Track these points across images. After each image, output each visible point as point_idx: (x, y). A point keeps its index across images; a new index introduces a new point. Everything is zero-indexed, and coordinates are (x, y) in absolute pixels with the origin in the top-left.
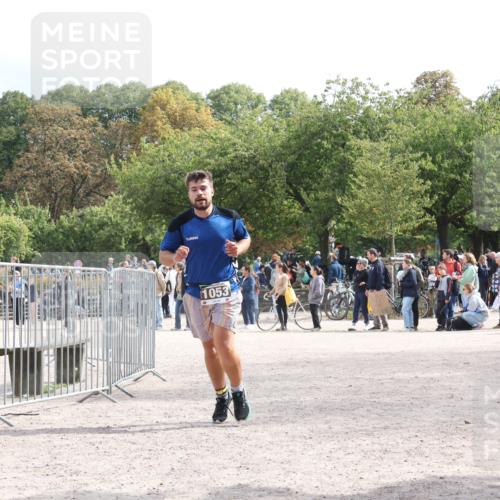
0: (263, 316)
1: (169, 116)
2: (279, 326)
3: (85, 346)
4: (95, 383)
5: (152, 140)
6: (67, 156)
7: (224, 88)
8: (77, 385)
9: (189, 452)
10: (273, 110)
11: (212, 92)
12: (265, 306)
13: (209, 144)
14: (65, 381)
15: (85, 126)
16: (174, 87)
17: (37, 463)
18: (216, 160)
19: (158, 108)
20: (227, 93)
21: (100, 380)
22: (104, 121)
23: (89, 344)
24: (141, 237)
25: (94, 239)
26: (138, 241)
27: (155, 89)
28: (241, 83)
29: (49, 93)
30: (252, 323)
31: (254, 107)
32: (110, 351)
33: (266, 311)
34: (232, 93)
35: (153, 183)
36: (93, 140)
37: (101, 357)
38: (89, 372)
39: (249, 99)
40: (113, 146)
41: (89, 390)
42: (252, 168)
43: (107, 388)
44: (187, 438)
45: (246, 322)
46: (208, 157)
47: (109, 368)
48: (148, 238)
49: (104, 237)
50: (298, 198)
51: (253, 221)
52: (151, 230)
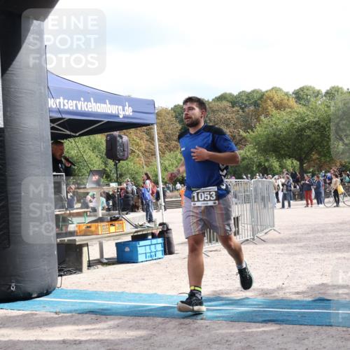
1: (274, 104)
3: (240, 218)
4: (246, 235)
5: (266, 116)
7: (300, 89)
8: (238, 236)
9: (296, 267)
10: (326, 97)
11: (295, 90)
12: (328, 195)
15: (233, 112)
16: (276, 90)
17: (222, 274)
18: (299, 124)
19: (269, 100)
20: (302, 91)
21: (249, 234)
22: (242, 109)
23: (243, 217)
24: (263, 164)
25: (240, 166)
26: (262, 166)
27: (267, 92)
28: (309, 85)
29: (216, 98)
30: (321, 204)
31: (316, 96)
33: (328, 197)
34: (305, 91)
35: (268, 137)
36: (238, 119)
37: (249, 223)
38: (243, 230)
39: (314, 93)
40: (247, 121)
41: (244, 239)
42: (317, 127)
43: (252, 237)
45: (318, 204)
46: (295, 122)
47: (253, 228)
48: (266, 164)
49: (245, 165)
51: (319, 153)
52: (267, 160)
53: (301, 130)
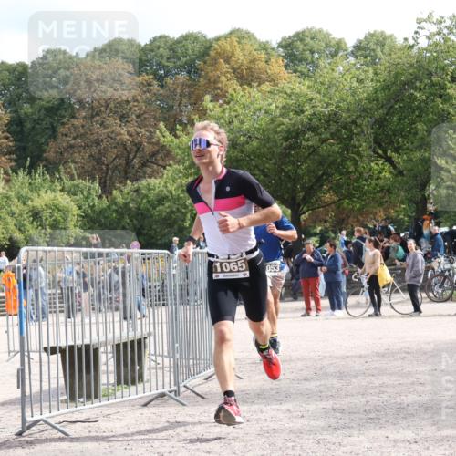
2: (371, 310)
3: (147, 341)
4: (160, 383)
5: (215, 98)
8: (140, 386)
10: (356, 57)
11: (284, 39)
12: (355, 288)
16: (239, 36)
18: (290, 120)
19: (221, 61)
20: (302, 40)
21: (167, 380)
22: (160, 79)
23: (152, 337)
25: (152, 216)
27: (217, 39)
30: (340, 308)
31: (334, 55)
32: (177, 345)
33: (356, 293)
34: (307, 40)
36: (148, 102)
37: (166, 354)
38: (153, 371)
39: (328, 45)
40: (171, 108)
41: (155, 392)
42: (333, 126)
43: (174, 388)
45: (333, 308)
46: (282, 115)
47: (176, 366)
49: (164, 214)
50: (389, 160)
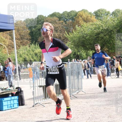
0: (112, 74)
5: (78, 26)
6: (55, 32)
7: (98, 10)
9: (93, 113)
10: (112, 15)
11: (95, 11)
12: (113, 71)
13: (94, 26)
14: (58, 94)
15: (60, 23)
16: (84, 11)
17: (52, 117)
18: (97, 31)
19: (80, 17)
20: (99, 11)
22: (65, 21)
24: (76, 53)
26: (76, 54)
27: (79, 12)
29: (50, 15)
30: (109, 76)
31: (107, 15)
32: (70, 85)
33: (113, 72)
34: (101, 11)
35: (79, 38)
36: (62, 27)
39: (106, 13)
40: (68, 28)
42: (107, 32)
44: (93, 109)
47: (70, 90)
48: (78, 53)
51: (108, 47)
52: (79, 51)
53: (98, 34)
